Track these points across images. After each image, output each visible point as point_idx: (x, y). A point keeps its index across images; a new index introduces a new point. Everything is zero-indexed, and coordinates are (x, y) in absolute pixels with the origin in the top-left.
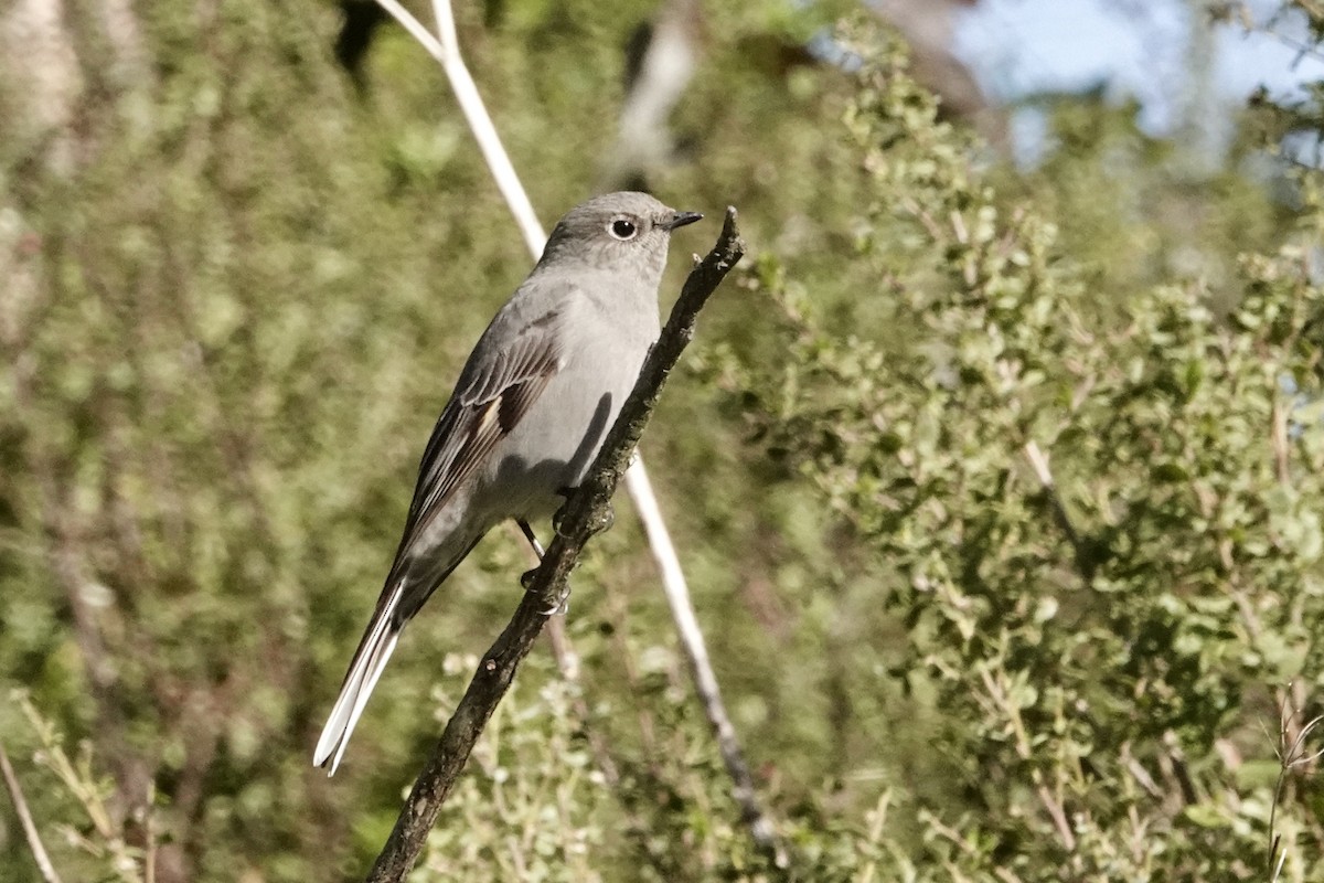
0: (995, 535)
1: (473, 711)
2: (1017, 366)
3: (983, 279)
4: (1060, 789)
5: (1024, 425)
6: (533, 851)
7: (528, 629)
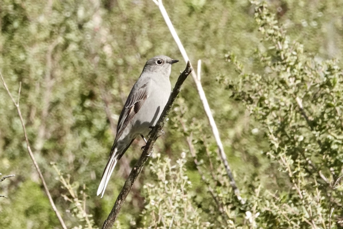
0: (289, 120)
1: (131, 179)
2: (294, 79)
3: (286, 58)
4: (299, 184)
5: (295, 93)
6: (175, 200)
7: (143, 160)
